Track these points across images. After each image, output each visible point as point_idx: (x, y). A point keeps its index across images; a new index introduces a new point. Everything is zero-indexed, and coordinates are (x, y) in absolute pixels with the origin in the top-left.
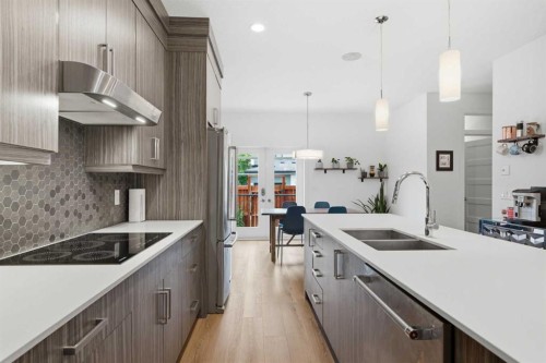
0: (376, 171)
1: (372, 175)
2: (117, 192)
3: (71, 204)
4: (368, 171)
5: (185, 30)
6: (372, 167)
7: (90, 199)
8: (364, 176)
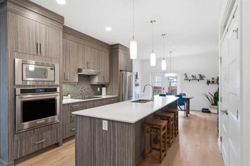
0: (215, 80)
1: (213, 82)
2: (99, 88)
3: (86, 90)
4: (211, 80)
5: (114, 47)
6: (213, 79)
7: (91, 89)
8: (208, 82)
